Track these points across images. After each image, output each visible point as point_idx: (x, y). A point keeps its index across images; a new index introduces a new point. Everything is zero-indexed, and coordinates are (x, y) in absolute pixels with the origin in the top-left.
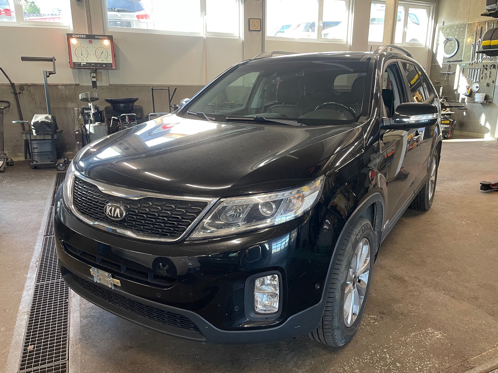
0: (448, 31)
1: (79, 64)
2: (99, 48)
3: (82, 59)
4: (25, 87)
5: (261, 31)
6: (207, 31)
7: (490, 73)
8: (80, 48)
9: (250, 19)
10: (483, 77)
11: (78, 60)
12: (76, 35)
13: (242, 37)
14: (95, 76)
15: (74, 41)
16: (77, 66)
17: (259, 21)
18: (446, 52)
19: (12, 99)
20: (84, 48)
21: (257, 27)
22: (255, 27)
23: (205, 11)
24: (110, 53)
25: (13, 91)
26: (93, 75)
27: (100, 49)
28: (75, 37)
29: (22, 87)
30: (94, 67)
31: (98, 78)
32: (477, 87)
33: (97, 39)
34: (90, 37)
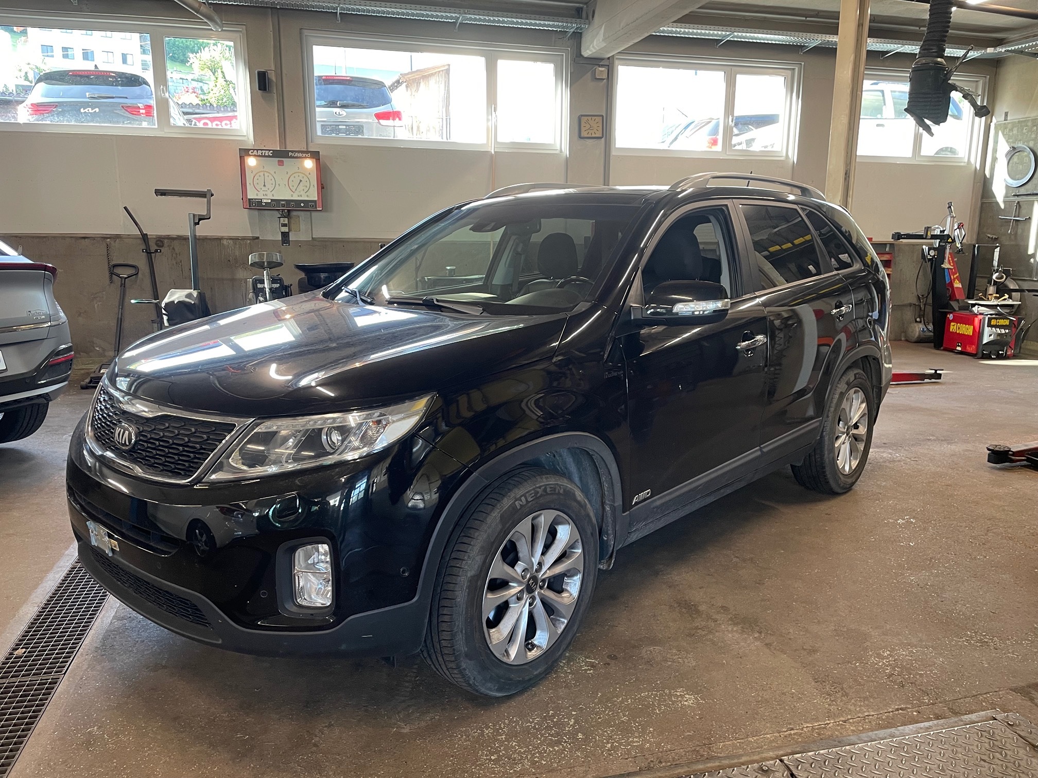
0: (1015, 132)
1: (259, 202)
2: (295, 173)
3: (264, 193)
4: (166, 241)
5: (603, 139)
6: (499, 140)
8: (262, 174)
9: (582, 116)
11: (257, 195)
12: (256, 151)
13: (566, 151)
14: (286, 222)
15: (251, 162)
16: (255, 206)
17: (599, 119)
18: (1012, 175)
19: (141, 262)
20: (268, 174)
21: (596, 132)
22: (590, 132)
23: (496, 104)
24: (314, 182)
25: (144, 247)
26: (284, 221)
27: (296, 175)
28: (254, 154)
29: (160, 241)
30: (284, 206)
31: (292, 226)
33: (292, 157)
34: (281, 155)
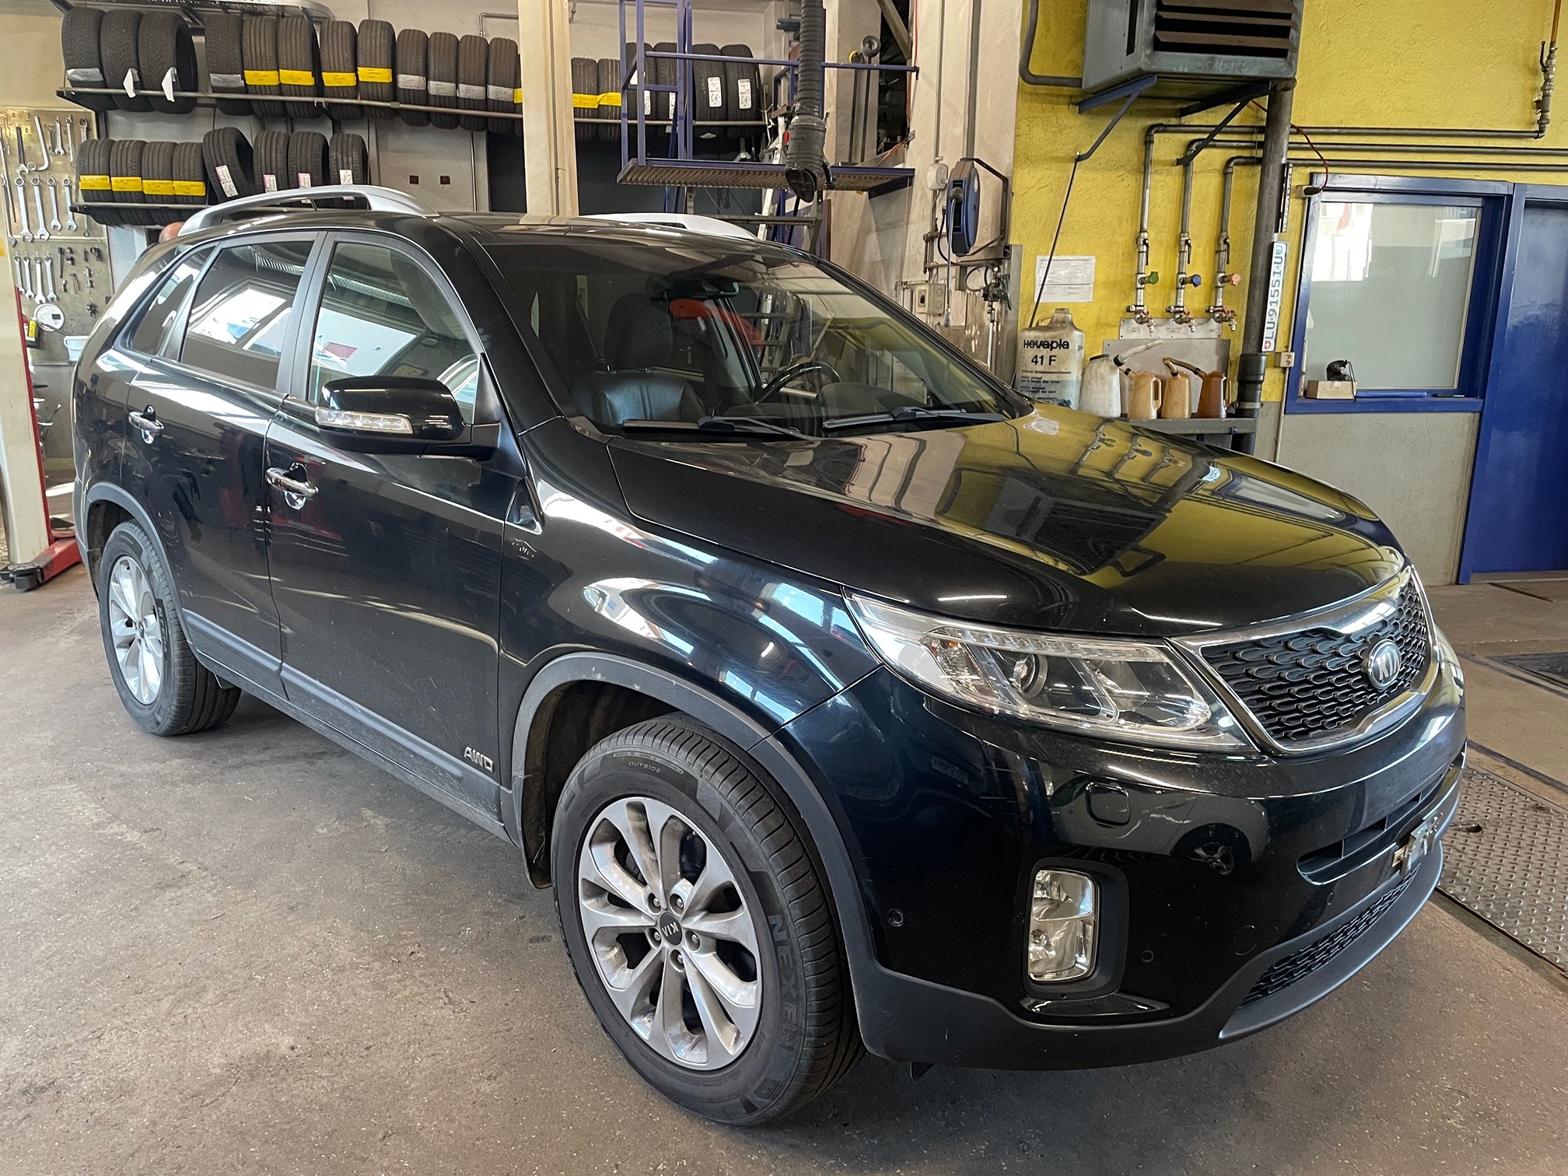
7: (90, 275)
10: (70, 287)
32: (56, 317)
